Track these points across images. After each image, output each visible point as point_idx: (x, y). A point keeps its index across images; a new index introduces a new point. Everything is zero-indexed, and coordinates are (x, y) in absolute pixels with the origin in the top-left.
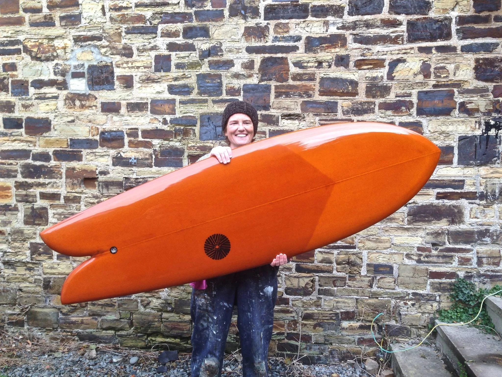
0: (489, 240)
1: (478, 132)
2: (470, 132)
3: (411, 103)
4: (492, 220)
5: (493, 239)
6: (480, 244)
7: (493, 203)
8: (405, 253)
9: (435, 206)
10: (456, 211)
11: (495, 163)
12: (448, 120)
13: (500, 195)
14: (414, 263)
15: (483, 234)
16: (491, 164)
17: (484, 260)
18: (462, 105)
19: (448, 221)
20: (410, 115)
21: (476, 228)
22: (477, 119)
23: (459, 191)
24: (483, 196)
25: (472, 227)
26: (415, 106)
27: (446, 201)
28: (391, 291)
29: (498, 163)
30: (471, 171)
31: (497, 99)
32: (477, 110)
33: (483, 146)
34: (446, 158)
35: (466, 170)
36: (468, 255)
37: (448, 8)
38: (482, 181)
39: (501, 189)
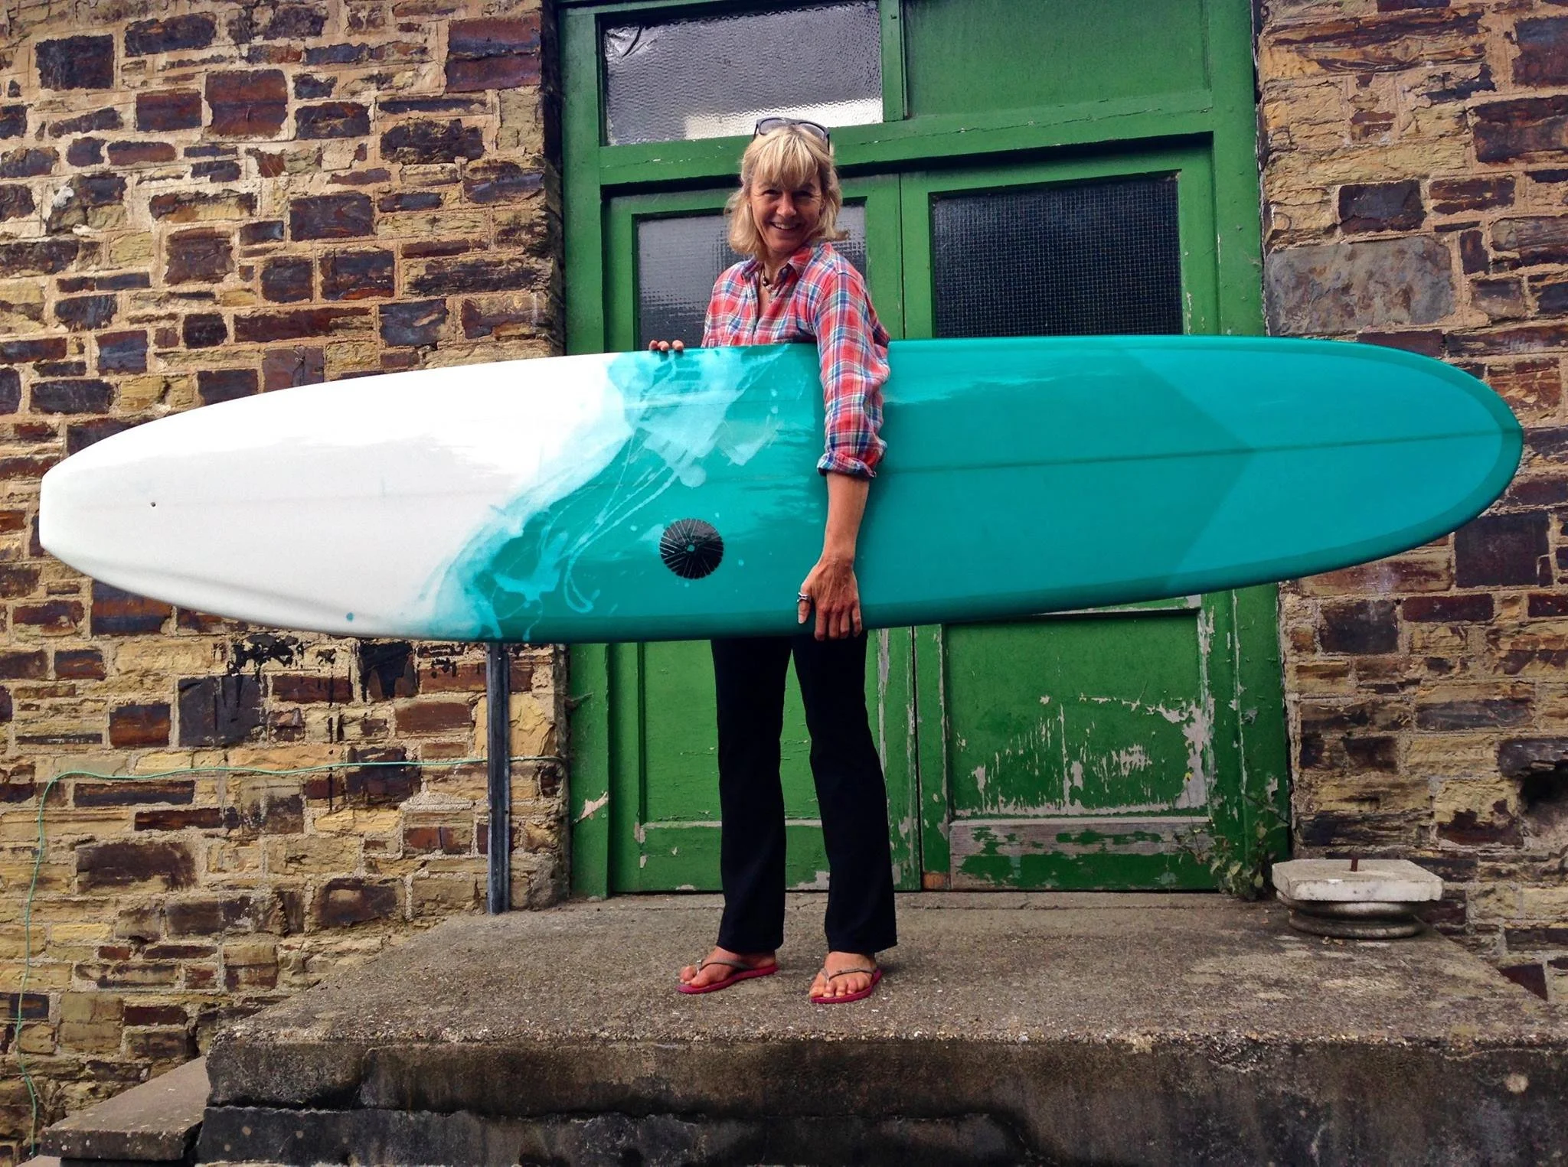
0: (248, 923)
1: (220, 670)
2: (203, 670)
3: (78, 605)
4: (254, 875)
5: (258, 921)
6: (232, 935)
7: (254, 835)
8: (75, 963)
9: (134, 846)
10: (178, 855)
11: (257, 740)
12: (157, 644)
13: (268, 813)
14: (94, 986)
15: (237, 908)
16: (250, 741)
17: (242, 974)
19: (164, 881)
20: (77, 634)
21: (222, 896)
22: (217, 640)
23: (182, 808)
24: (233, 819)
25: (213, 894)
26: (88, 613)
27: (156, 832)
28: (46, 1059)
29: (265, 740)
30: (209, 760)
32: (217, 619)
33: (231, 701)
34: (154, 732)
35: (199, 758)
36: (206, 963)
37: (147, 396)
38: (231, 783)
39: (271, 798)
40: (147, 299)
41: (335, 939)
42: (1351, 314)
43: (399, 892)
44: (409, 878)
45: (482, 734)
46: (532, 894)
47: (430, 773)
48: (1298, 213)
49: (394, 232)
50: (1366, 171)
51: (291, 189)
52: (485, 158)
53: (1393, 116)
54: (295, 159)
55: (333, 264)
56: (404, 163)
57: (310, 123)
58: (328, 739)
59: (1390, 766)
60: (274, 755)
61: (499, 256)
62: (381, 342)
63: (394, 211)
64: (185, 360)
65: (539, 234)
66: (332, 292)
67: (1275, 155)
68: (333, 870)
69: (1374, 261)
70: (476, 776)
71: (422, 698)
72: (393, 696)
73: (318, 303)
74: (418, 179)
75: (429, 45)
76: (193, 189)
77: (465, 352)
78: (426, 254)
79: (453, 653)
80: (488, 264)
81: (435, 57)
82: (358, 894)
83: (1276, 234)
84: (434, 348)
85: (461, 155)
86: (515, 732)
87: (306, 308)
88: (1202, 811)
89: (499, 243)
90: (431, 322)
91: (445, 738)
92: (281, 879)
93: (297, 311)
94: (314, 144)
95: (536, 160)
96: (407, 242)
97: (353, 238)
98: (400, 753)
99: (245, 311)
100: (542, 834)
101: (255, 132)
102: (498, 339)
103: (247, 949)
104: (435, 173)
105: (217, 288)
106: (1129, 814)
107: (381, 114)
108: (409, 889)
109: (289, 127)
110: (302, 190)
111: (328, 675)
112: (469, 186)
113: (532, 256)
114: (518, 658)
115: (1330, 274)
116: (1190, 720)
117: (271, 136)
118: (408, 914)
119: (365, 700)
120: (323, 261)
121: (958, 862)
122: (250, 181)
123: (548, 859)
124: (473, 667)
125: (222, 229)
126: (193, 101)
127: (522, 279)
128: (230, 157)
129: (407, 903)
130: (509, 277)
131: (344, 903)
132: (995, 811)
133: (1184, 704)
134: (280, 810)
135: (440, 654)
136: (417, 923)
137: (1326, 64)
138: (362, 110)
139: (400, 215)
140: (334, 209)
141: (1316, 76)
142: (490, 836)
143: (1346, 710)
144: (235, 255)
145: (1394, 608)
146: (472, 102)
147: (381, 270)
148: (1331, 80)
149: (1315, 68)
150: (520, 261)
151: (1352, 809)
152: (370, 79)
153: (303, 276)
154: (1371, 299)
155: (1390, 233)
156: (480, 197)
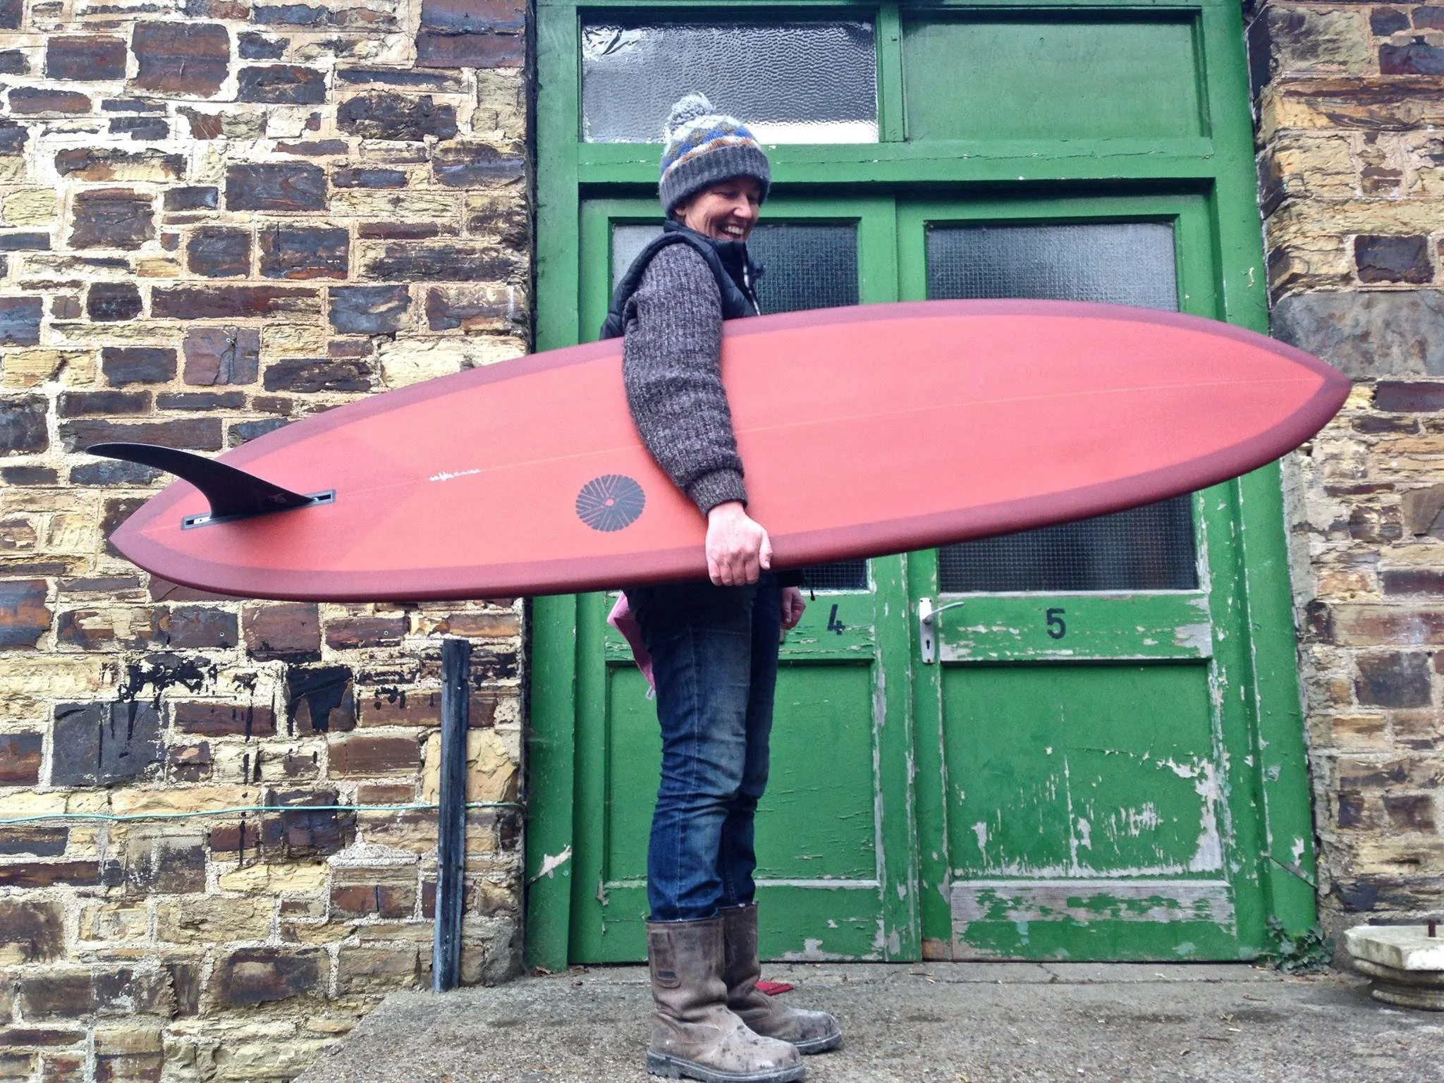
0: (128, 1004)
1: (109, 694)
2: (88, 694)
4: (138, 943)
5: (141, 999)
6: (107, 1017)
7: (142, 894)
10: (42, 918)
11: (151, 780)
12: (31, 662)
13: (161, 868)
15: (114, 984)
16: (141, 780)
17: (116, 1065)
18: (69, 620)
19: (23, 950)
21: (95, 969)
22: (107, 659)
23: (50, 860)
24: (115, 875)
25: (84, 967)
27: (14, 890)
29: (161, 779)
30: (89, 803)
31: (161, 604)
32: (109, 635)
33: (121, 732)
34: (21, 768)
35: (75, 801)
36: (71, 1052)
37: (37, 372)
38: (114, 831)
39: (166, 850)
40: (46, 263)
41: (236, 1022)
42: (1371, 362)
43: (321, 964)
44: (334, 947)
45: (433, 776)
46: (486, 966)
47: (368, 821)
48: (1316, 258)
49: (350, 211)
50: (1378, 223)
51: (229, 154)
52: (458, 138)
53: (1400, 173)
54: (235, 121)
55: (275, 239)
56: (364, 137)
57: (253, 86)
58: (241, 779)
59: (1428, 825)
60: (172, 798)
61: (471, 244)
62: (330, 328)
63: (352, 186)
64: (88, 334)
65: (518, 224)
66: (273, 269)
67: (1290, 200)
68: (239, 938)
69: (1390, 311)
70: (424, 825)
71: (361, 732)
72: (326, 730)
73: (256, 279)
74: (379, 155)
75: (398, 15)
76: (110, 146)
77: (428, 345)
78: (388, 236)
79: (402, 680)
80: (459, 251)
81: (405, 28)
82: (269, 967)
83: (1294, 278)
84: (392, 336)
85: (432, 133)
86: (473, 773)
87: (241, 284)
88: (1217, 875)
89: (472, 230)
90: (390, 310)
91: (387, 780)
92: (173, 948)
93: (229, 288)
94: (259, 108)
95: (516, 146)
96: (364, 220)
97: (301, 213)
98: (332, 796)
99: (166, 284)
100: (501, 893)
101: (189, 90)
102: (467, 333)
103: (125, 1035)
104: (401, 151)
105: (132, 256)
106: (1143, 877)
107: (340, 82)
108: (334, 961)
109: (230, 86)
110: (244, 156)
111: (246, 703)
112: (439, 166)
113: (508, 247)
114: (479, 688)
115: (1349, 321)
116: (1202, 776)
117: (207, 95)
118: (332, 991)
119: (291, 734)
120: (264, 235)
121: (959, 927)
122: (180, 140)
123: (508, 924)
124: (425, 697)
125: (141, 192)
126: (118, 50)
127: (497, 270)
128: (157, 114)
129: (332, 978)
130: (482, 266)
131: (251, 978)
132: (997, 872)
133: (1195, 759)
134: (177, 864)
135: (386, 682)
136: (342, 1003)
137: (1335, 119)
138: (318, 77)
139: (358, 192)
140: (280, 180)
141: (1326, 128)
142: (439, 896)
143: (1385, 766)
144: (157, 221)
145: (1426, 661)
146: (445, 78)
147: (332, 249)
148: (1341, 133)
149: (1324, 121)
150: (497, 251)
151: (1393, 871)
152: (328, 44)
153: (238, 250)
154: (1389, 348)
155: (1403, 285)
156: (452, 180)
